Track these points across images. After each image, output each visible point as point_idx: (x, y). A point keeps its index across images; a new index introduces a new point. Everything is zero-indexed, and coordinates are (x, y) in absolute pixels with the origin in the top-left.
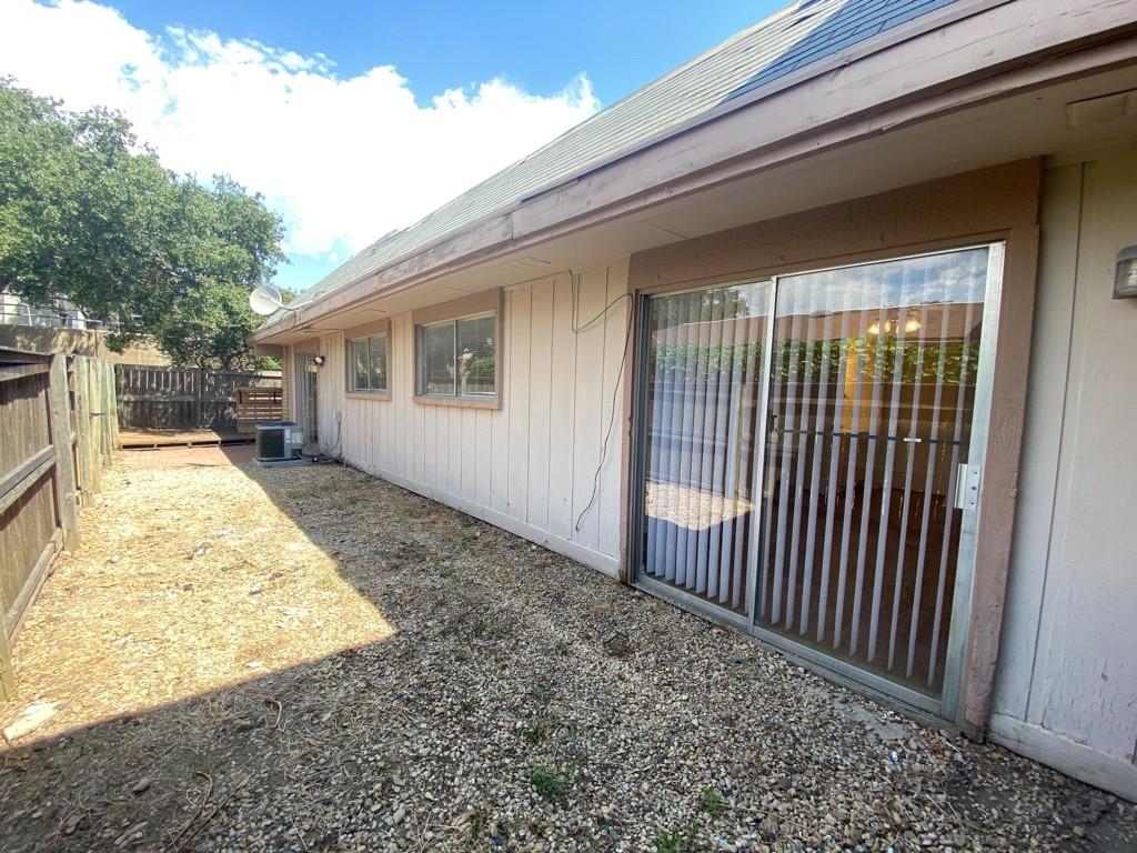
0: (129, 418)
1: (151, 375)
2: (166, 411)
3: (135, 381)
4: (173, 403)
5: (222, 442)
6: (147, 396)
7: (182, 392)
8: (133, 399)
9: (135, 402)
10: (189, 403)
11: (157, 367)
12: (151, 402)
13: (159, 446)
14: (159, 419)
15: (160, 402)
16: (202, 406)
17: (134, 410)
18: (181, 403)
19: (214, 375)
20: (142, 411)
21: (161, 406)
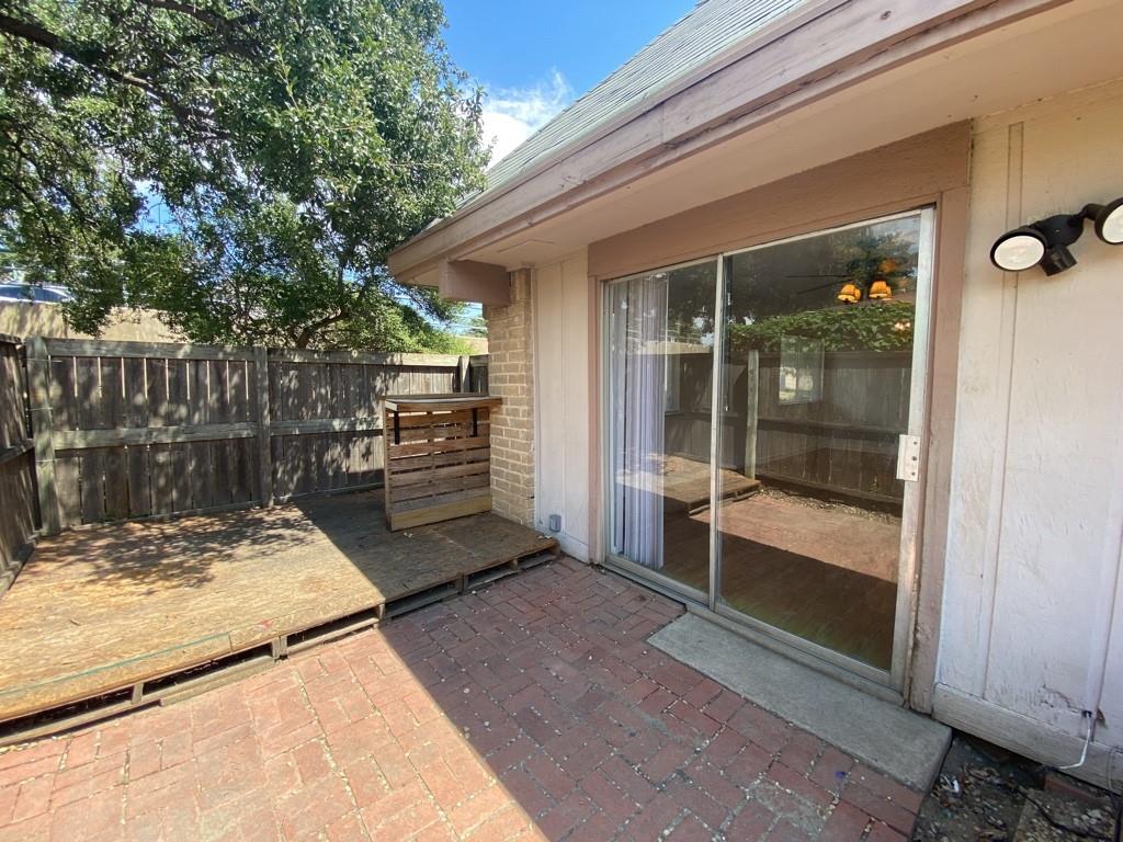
0: (73, 500)
1: (134, 367)
2: (179, 466)
3: (87, 388)
4: (199, 446)
5: (389, 605)
6: (123, 431)
7: (222, 411)
8: (80, 444)
9: (90, 451)
10: (240, 441)
11: (149, 347)
12: (139, 448)
13: (150, 687)
14: (163, 492)
15: (157, 447)
16: (273, 450)
17: (89, 472)
18: (221, 444)
19: (297, 366)
20: (114, 477)
21: (162, 458)
